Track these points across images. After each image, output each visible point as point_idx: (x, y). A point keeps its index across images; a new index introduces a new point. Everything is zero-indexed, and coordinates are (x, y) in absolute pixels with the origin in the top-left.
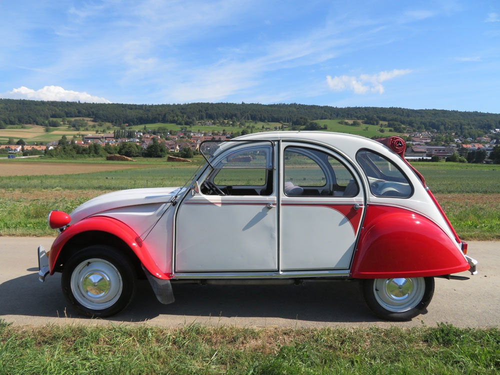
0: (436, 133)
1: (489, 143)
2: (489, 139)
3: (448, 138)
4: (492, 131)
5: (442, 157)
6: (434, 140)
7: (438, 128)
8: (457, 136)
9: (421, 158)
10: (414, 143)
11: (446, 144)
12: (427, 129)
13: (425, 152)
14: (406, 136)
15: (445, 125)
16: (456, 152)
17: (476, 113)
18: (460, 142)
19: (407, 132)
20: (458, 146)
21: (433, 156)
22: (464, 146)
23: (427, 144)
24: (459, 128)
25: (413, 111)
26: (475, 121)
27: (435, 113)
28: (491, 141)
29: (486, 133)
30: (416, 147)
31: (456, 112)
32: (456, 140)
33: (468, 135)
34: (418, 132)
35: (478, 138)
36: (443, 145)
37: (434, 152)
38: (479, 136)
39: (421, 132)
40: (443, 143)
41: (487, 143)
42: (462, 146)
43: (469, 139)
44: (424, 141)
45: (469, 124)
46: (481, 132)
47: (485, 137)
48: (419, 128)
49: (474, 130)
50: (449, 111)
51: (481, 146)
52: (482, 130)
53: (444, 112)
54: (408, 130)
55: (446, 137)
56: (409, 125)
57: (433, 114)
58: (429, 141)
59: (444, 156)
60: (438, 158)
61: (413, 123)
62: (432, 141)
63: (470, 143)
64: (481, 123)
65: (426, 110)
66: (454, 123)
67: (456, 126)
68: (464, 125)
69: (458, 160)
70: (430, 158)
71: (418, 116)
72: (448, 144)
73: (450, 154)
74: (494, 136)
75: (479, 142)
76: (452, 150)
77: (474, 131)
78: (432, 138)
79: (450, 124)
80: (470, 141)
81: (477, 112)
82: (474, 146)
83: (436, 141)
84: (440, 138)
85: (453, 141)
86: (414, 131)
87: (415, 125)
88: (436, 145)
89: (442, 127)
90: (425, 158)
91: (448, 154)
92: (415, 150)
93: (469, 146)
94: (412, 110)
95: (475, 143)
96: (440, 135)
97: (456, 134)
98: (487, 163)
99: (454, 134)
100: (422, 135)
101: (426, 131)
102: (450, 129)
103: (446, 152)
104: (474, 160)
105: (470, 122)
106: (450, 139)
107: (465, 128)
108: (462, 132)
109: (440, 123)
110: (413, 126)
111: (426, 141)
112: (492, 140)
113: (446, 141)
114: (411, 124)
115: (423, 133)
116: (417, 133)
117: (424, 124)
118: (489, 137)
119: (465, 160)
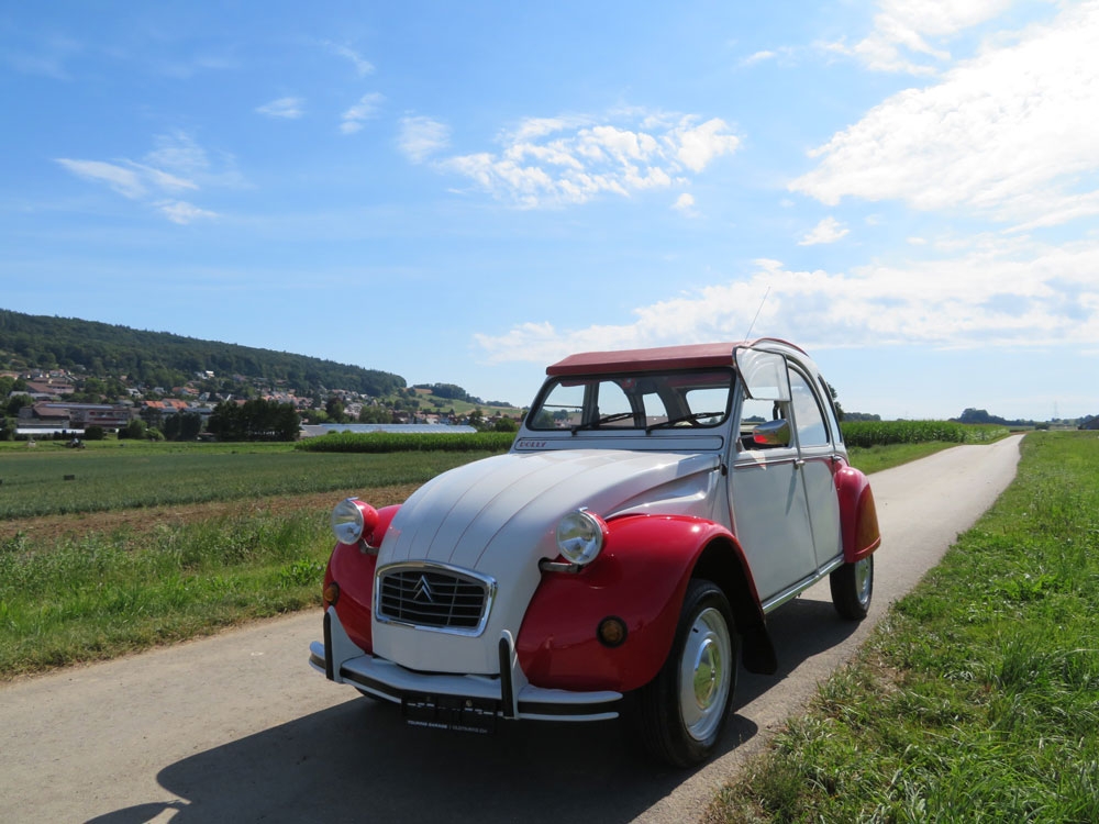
0: (84, 373)
1: (197, 398)
2: (195, 392)
3: (114, 387)
4: (199, 375)
5: (107, 429)
6: (82, 389)
7: (88, 363)
8: (132, 382)
9: (60, 431)
10: (35, 395)
11: (111, 400)
12: (63, 364)
13: (67, 418)
14: (12, 379)
15: (103, 357)
16: (137, 417)
17: (166, 337)
18: (139, 395)
19: (14, 368)
20: (137, 404)
21: (87, 426)
22: (150, 403)
23: (65, 397)
24: (134, 364)
25: (24, 317)
26: (167, 352)
27: (79, 327)
28: (200, 395)
29: (190, 379)
30: (44, 406)
31: (127, 330)
32: (131, 391)
33: (155, 382)
34: (41, 369)
35: (175, 389)
36: (105, 402)
37: (87, 418)
38: (179, 383)
39: (47, 370)
40: (104, 397)
41: (192, 399)
42: (146, 404)
43: (158, 390)
44: (58, 391)
45: (154, 359)
46: (180, 376)
47: (189, 386)
48: (42, 360)
49: (166, 371)
50: (111, 326)
51: (183, 404)
52: (181, 372)
53: (100, 328)
54: (14, 364)
55: (110, 383)
56: (17, 350)
57: (74, 329)
58: (70, 391)
59: (111, 425)
60: (100, 429)
61: (27, 346)
62: (77, 390)
63: (161, 398)
64: (179, 356)
65: (57, 317)
66: (123, 354)
67: (129, 360)
68: (145, 360)
69: (144, 434)
70: (82, 431)
71: (39, 331)
72: (115, 399)
73: (125, 423)
74: (204, 385)
75: (179, 396)
76: (127, 413)
77: (166, 373)
78: (77, 385)
79: (114, 355)
80: (159, 393)
81: (168, 334)
82: (170, 405)
83: (88, 392)
84: (94, 385)
85: (126, 394)
86: (31, 366)
87: (32, 351)
88: (88, 401)
89: (98, 361)
90: (69, 431)
91: (120, 422)
92: (42, 411)
93: (160, 405)
94: (21, 315)
95: (172, 397)
96: (95, 379)
97: (129, 377)
98: (204, 439)
99: (124, 377)
100: (51, 377)
101: (60, 367)
102: (117, 367)
103: (116, 417)
104: (179, 434)
105: (157, 354)
106: (119, 389)
107: (149, 367)
108: (141, 377)
109: (93, 352)
110: (26, 355)
111: (62, 391)
112: (201, 393)
113: (110, 393)
114: (20, 348)
115: (55, 373)
116: (37, 370)
117: (54, 350)
118: (196, 386)
119: (160, 434)
